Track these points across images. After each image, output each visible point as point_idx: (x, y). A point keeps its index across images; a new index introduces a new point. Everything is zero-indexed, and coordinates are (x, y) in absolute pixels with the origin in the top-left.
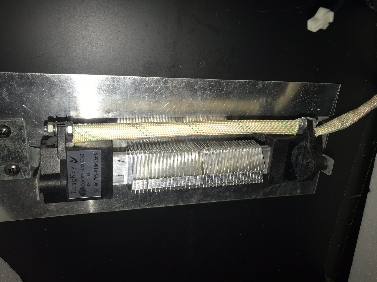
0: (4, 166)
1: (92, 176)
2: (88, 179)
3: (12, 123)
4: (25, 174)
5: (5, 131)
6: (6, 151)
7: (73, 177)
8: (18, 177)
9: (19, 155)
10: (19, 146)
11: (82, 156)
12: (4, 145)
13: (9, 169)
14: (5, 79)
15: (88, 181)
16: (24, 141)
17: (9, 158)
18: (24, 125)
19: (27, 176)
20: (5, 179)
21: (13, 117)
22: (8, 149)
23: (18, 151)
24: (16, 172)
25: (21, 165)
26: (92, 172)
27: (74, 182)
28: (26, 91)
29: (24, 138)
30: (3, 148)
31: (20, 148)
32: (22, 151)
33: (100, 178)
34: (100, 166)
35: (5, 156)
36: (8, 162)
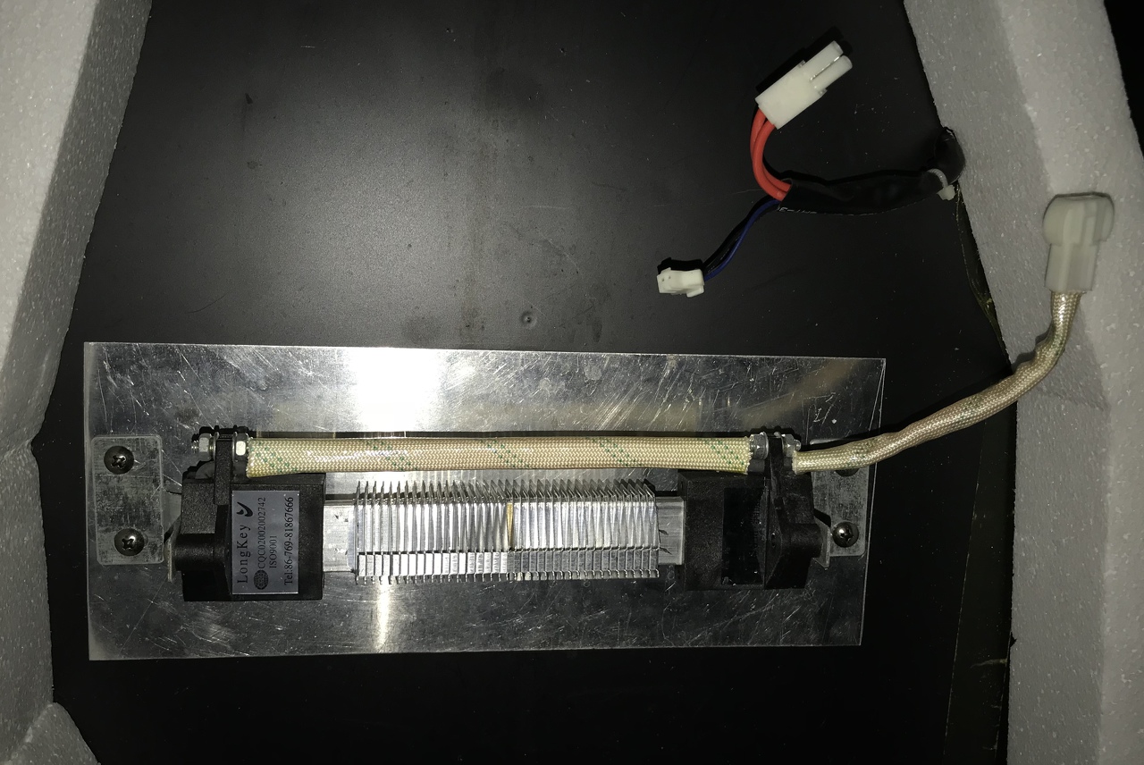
0: (115, 533)
1: (279, 548)
2: (273, 552)
3: (138, 443)
4: (153, 553)
5: (123, 459)
6: (121, 502)
7: (242, 547)
8: (140, 560)
9: (144, 511)
10: (146, 492)
11: (262, 501)
12: (118, 488)
13: (123, 540)
14: (131, 356)
15: (273, 557)
16: (156, 482)
17: (126, 518)
18: (159, 447)
19: (157, 559)
20: (114, 563)
21: (140, 432)
22: (126, 498)
23: (143, 503)
24: (137, 549)
25: (146, 534)
26: (281, 538)
27: (244, 558)
28: (167, 378)
29: (157, 475)
30: (117, 495)
31: (148, 497)
32: (151, 503)
33: (295, 552)
34: (296, 524)
35: (119, 512)
36: (122, 525)
